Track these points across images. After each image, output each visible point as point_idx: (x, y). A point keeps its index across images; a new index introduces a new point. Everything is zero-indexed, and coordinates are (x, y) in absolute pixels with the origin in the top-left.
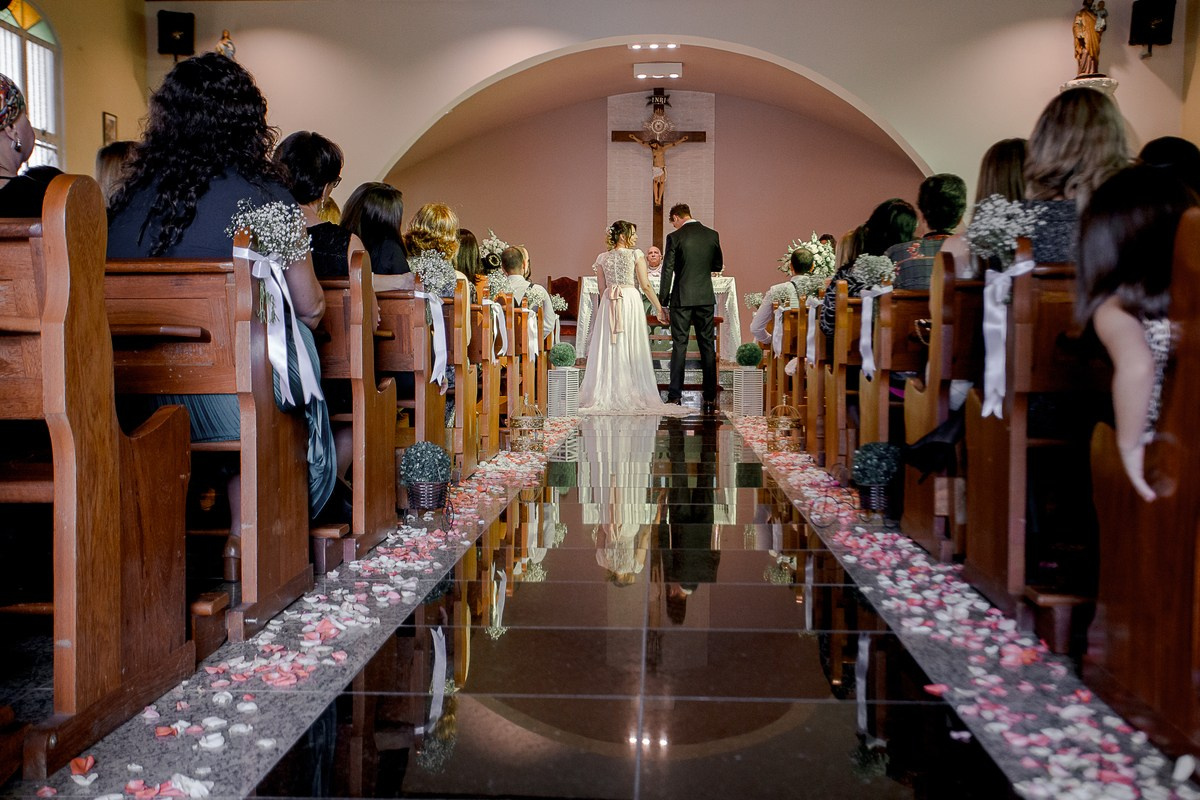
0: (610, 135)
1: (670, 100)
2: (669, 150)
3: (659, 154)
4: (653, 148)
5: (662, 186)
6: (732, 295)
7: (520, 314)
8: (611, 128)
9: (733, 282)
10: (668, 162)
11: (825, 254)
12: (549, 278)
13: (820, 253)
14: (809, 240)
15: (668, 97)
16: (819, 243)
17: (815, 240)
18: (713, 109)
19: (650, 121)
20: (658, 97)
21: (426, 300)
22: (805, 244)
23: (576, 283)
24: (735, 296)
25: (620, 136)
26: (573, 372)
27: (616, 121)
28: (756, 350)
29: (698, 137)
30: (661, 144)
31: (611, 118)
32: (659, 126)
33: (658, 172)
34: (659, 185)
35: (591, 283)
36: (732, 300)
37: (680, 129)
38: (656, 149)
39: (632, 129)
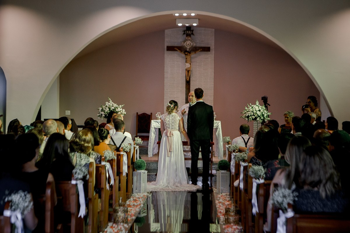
0: (166, 47)
1: (194, 32)
2: (193, 55)
3: (188, 57)
4: (185, 54)
5: (190, 72)
6: (220, 129)
7: (120, 155)
8: (166, 44)
9: (220, 123)
10: (193, 60)
11: (262, 111)
12: (137, 113)
13: (259, 110)
14: (255, 104)
15: (193, 31)
16: (259, 105)
17: (257, 104)
18: (214, 36)
19: (184, 42)
20: (189, 31)
21: (76, 185)
22: (253, 106)
23: (150, 115)
24: (221, 130)
25: (170, 49)
26: (144, 173)
27: (168, 41)
28: (227, 163)
29: (207, 49)
30: (190, 53)
31: (166, 40)
32: (188, 44)
33: (188, 65)
34: (188, 71)
35: (155, 123)
36: (219, 131)
37: (198, 45)
38: (187, 55)
39: (176, 45)
